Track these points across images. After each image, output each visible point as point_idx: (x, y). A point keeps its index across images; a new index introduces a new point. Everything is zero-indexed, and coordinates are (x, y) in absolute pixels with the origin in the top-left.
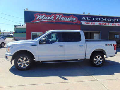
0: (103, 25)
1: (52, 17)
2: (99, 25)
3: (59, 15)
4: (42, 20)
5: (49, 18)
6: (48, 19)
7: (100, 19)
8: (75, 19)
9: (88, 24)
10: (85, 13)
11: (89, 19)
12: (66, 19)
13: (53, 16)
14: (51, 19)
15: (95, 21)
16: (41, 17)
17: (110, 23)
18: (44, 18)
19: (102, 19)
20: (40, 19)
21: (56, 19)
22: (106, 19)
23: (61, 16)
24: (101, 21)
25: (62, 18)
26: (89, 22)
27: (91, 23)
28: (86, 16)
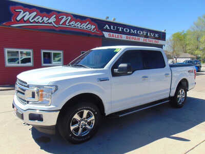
0: (133, 40)
1: (53, 19)
2: (127, 40)
3: (65, 17)
4: (31, 23)
5: (45, 19)
6: (43, 22)
7: (128, 31)
8: (93, 27)
9: (113, 38)
10: (108, 18)
11: (114, 28)
12: (78, 25)
13: (55, 16)
14: (51, 23)
15: (123, 33)
16: (28, 16)
17: (141, 38)
18: (35, 19)
19: (132, 30)
20: (25, 19)
21: (61, 23)
22: (135, 31)
23: (70, 18)
24: (129, 34)
25: (71, 23)
26: (114, 34)
27: (117, 36)
28: (110, 23)
